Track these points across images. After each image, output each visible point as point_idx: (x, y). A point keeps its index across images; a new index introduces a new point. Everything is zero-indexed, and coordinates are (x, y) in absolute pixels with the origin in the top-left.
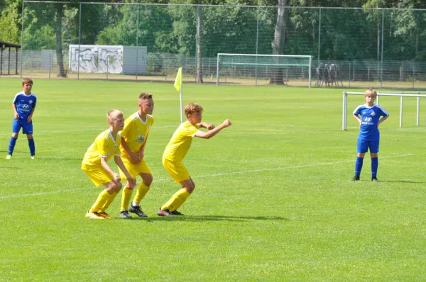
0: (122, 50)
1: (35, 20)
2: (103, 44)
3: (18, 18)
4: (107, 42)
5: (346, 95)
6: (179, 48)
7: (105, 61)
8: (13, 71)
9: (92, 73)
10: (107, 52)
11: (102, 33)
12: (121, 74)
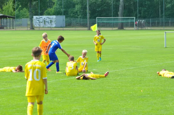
0: (55, 17)
1: (20, 6)
2: (47, 15)
3: (13, 6)
4: (49, 14)
5: (166, 33)
6: (78, 15)
7: (48, 22)
8: (12, 28)
9: (43, 27)
10: (49, 18)
11: (46, 11)
12: (55, 27)
